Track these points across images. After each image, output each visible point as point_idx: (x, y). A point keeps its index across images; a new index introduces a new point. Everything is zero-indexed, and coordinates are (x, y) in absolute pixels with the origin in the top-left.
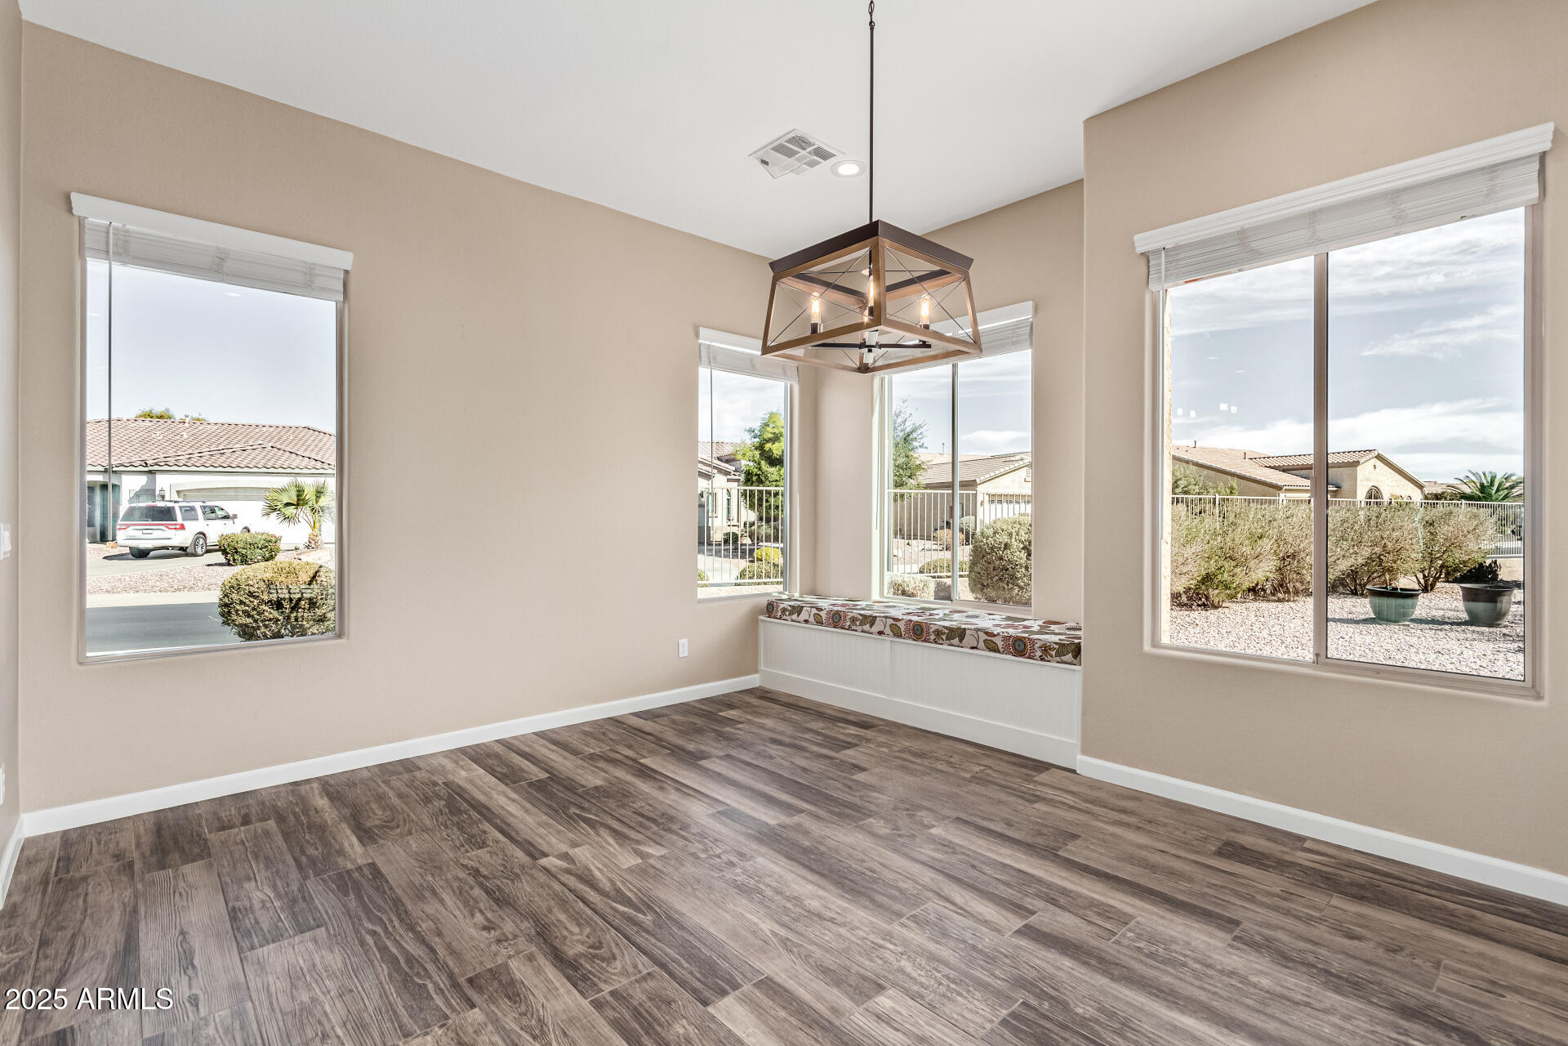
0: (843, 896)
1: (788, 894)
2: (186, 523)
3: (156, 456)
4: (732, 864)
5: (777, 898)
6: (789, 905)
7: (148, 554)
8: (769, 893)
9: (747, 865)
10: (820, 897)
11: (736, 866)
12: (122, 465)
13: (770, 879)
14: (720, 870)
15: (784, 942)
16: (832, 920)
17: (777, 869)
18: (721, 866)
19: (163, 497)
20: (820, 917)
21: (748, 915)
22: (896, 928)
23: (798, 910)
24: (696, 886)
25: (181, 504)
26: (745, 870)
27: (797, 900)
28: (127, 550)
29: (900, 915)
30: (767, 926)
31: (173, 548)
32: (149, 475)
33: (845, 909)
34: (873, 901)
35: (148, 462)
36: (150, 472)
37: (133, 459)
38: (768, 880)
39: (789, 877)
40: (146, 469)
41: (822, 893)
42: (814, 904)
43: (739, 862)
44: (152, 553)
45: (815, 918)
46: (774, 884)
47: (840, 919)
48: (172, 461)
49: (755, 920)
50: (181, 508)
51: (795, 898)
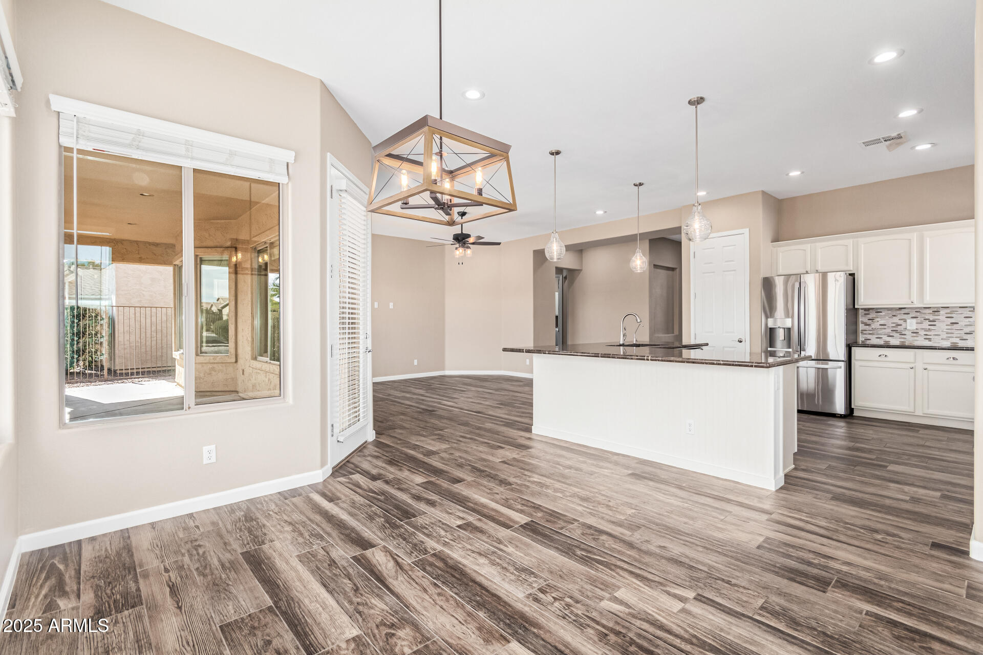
0: (463, 565)
1: (499, 567)
4: (542, 590)
5: (505, 565)
6: (498, 560)
8: (511, 569)
9: (530, 591)
10: (478, 565)
11: (538, 589)
13: (511, 578)
14: (549, 586)
15: (500, 542)
16: (473, 552)
17: (506, 586)
18: (550, 589)
20: (480, 554)
21: (522, 555)
22: (439, 547)
23: (493, 558)
24: (561, 573)
26: (530, 585)
27: (493, 563)
29: (434, 555)
30: (510, 549)
33: (465, 557)
34: (446, 563)
38: (513, 577)
39: (497, 579)
41: (476, 568)
42: (482, 560)
43: (537, 593)
45: (483, 553)
46: (508, 574)
47: (469, 553)
49: (517, 552)
51: (494, 565)
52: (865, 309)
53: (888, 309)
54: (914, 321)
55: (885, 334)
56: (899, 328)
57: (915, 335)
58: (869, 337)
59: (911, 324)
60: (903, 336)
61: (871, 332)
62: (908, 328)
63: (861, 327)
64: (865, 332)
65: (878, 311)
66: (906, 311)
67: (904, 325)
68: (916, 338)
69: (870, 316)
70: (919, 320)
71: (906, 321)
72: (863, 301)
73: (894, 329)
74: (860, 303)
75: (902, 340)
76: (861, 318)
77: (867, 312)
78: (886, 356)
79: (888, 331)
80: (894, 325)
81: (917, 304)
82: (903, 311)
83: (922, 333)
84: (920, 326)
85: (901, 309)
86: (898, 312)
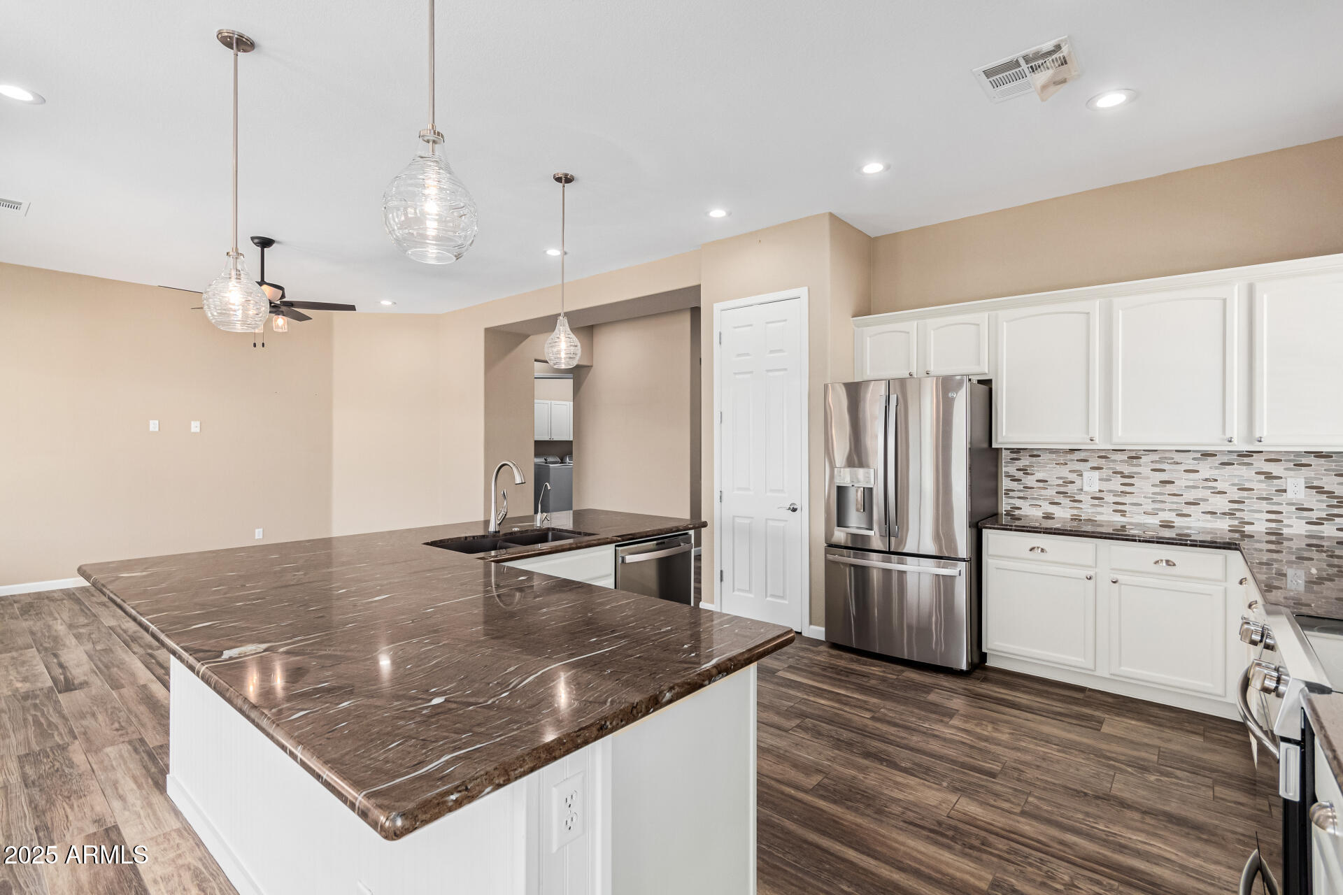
52: (1013, 451)
53: (1052, 451)
54: (1096, 474)
55: (1044, 499)
56: (1070, 489)
57: (1096, 502)
58: (1018, 503)
59: (1091, 482)
60: (1076, 505)
61: (1021, 494)
62: (1086, 488)
63: (1006, 483)
64: (1011, 494)
65: (1034, 454)
66: (1082, 455)
67: (1078, 482)
68: (1099, 509)
69: (1020, 464)
70: (1105, 473)
71: (1081, 475)
72: (1005, 436)
73: (1062, 489)
74: (1000, 440)
75: (1075, 512)
76: (1007, 468)
77: (1014, 456)
78: (1043, 550)
79: (1051, 492)
80: (1061, 482)
81: (1100, 444)
82: (1077, 456)
83: (1110, 498)
84: (1105, 485)
85: (1072, 451)
86: (1069, 456)
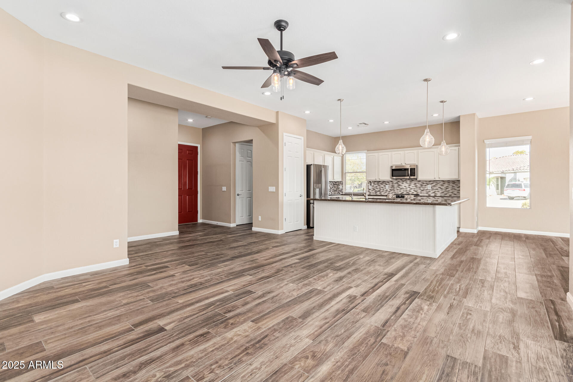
2: (525, 189)
3: (517, 167)
7: (514, 198)
12: (506, 171)
19: (519, 180)
25: (524, 183)
28: (507, 197)
31: (521, 197)
32: (515, 173)
35: (514, 169)
36: (515, 172)
37: (510, 169)
40: (514, 172)
44: (515, 198)
48: (522, 168)
50: (524, 184)
